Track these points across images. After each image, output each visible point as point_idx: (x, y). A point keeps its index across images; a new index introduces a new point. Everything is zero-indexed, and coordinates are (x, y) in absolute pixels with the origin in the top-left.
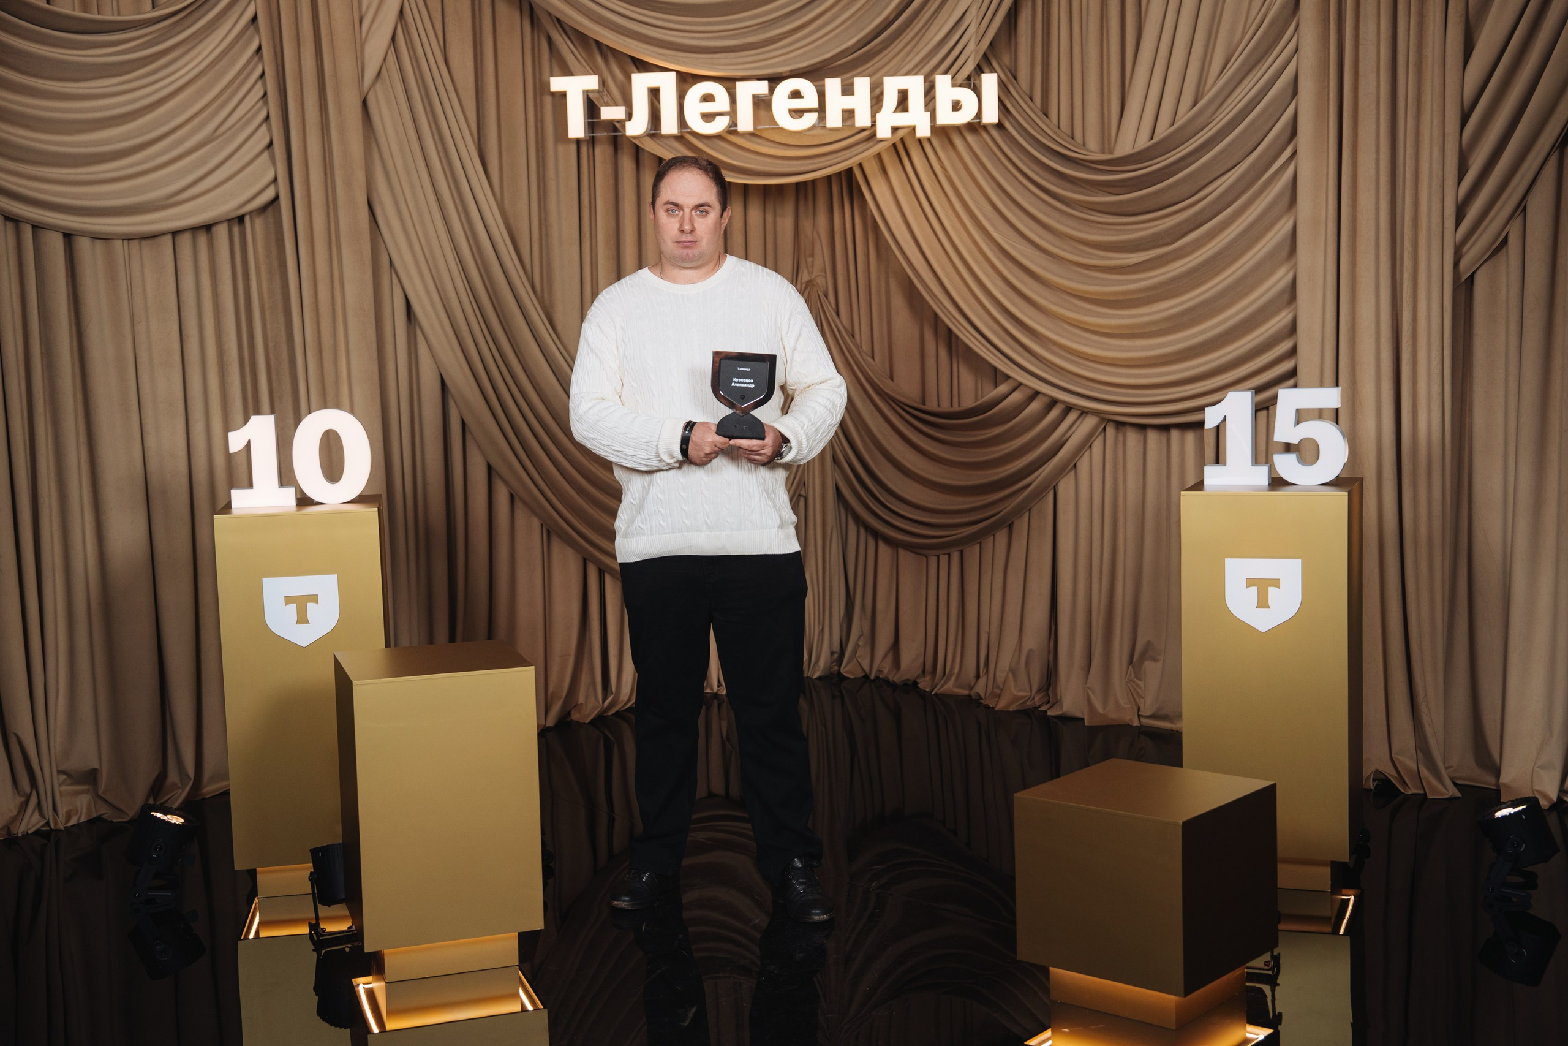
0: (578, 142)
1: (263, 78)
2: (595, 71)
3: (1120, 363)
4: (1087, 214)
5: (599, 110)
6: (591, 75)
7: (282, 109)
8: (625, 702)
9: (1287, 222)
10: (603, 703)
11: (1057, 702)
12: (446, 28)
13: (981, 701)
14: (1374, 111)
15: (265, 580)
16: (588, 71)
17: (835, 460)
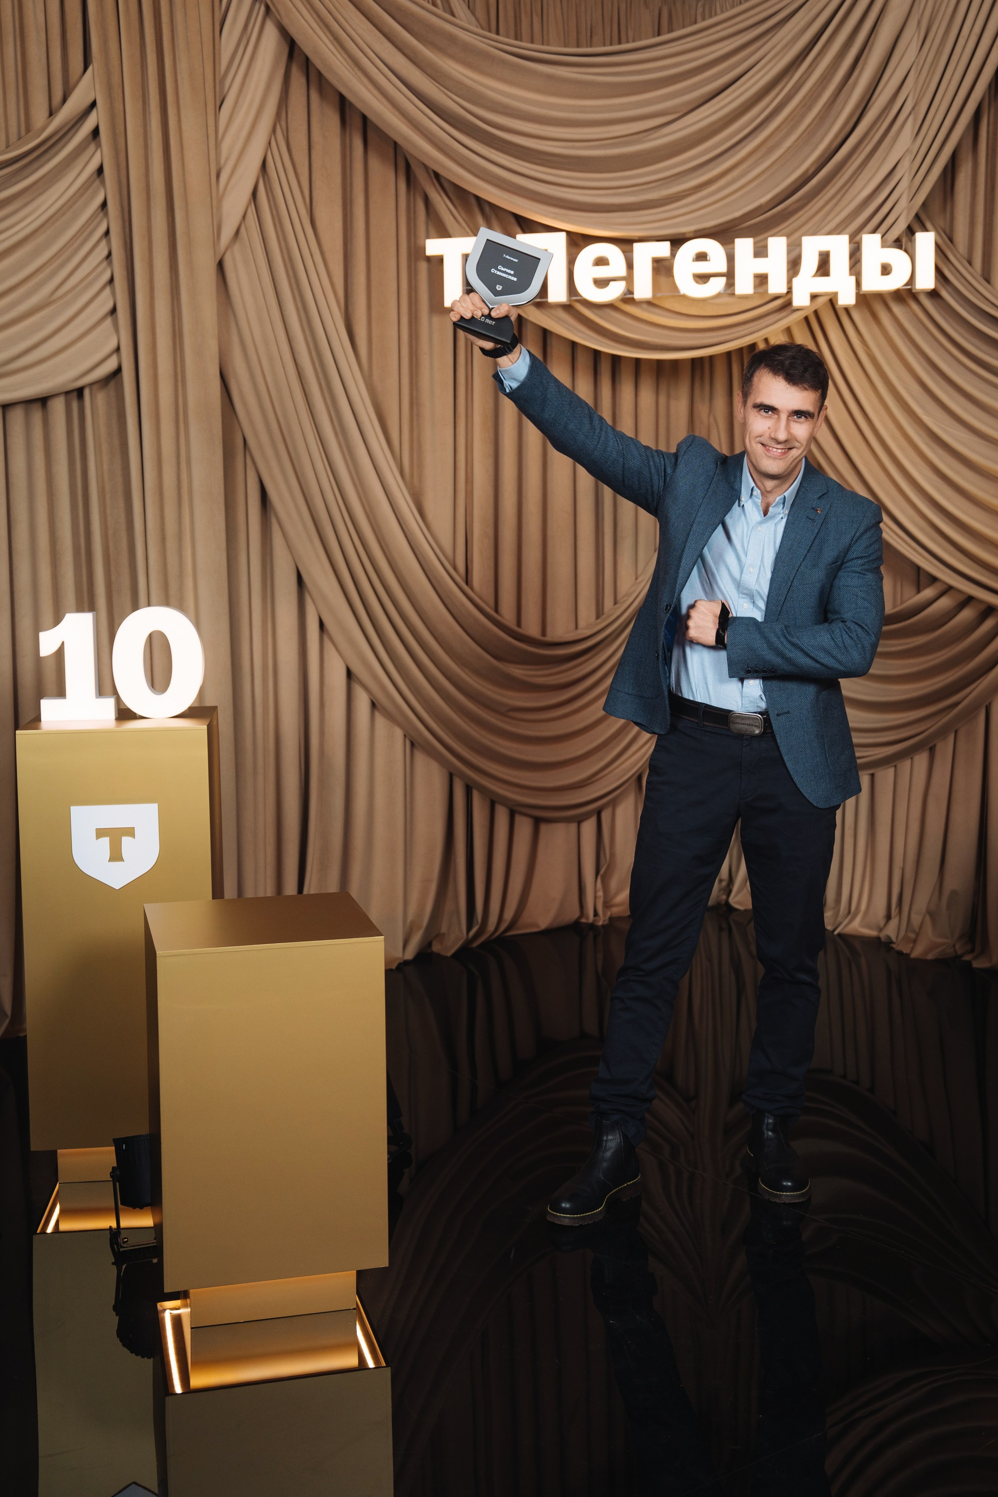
1: (108, 236)
2: (475, 232)
6: (470, 236)
7: (127, 270)
8: (491, 932)
10: (469, 932)
11: (985, 950)
12: (313, 185)
13: (892, 945)
15: (73, 809)
16: (467, 233)
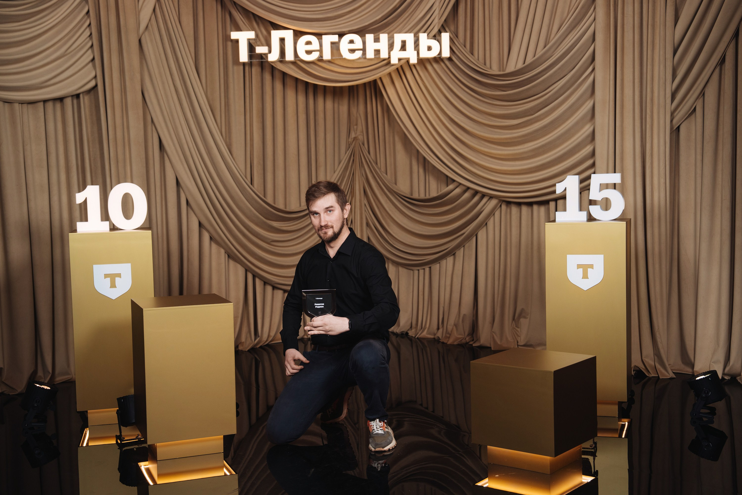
0: (244, 64)
1: (90, 26)
2: (253, 29)
3: (509, 173)
4: (493, 101)
5: (255, 49)
6: (250, 31)
7: (99, 42)
8: (264, 342)
9: (590, 102)
10: (255, 340)
11: (478, 340)
12: (180, 7)
13: (440, 340)
14: (632, 48)
15: (94, 266)
17: (368, 224)
